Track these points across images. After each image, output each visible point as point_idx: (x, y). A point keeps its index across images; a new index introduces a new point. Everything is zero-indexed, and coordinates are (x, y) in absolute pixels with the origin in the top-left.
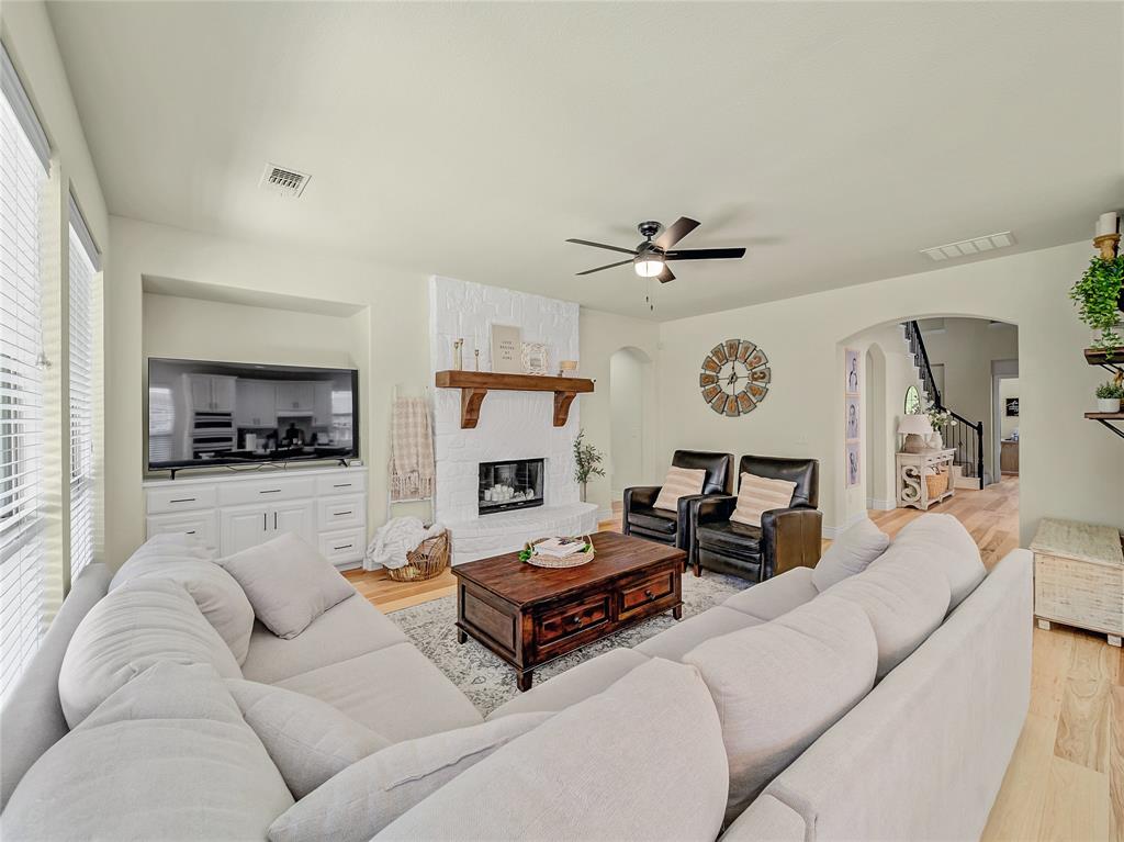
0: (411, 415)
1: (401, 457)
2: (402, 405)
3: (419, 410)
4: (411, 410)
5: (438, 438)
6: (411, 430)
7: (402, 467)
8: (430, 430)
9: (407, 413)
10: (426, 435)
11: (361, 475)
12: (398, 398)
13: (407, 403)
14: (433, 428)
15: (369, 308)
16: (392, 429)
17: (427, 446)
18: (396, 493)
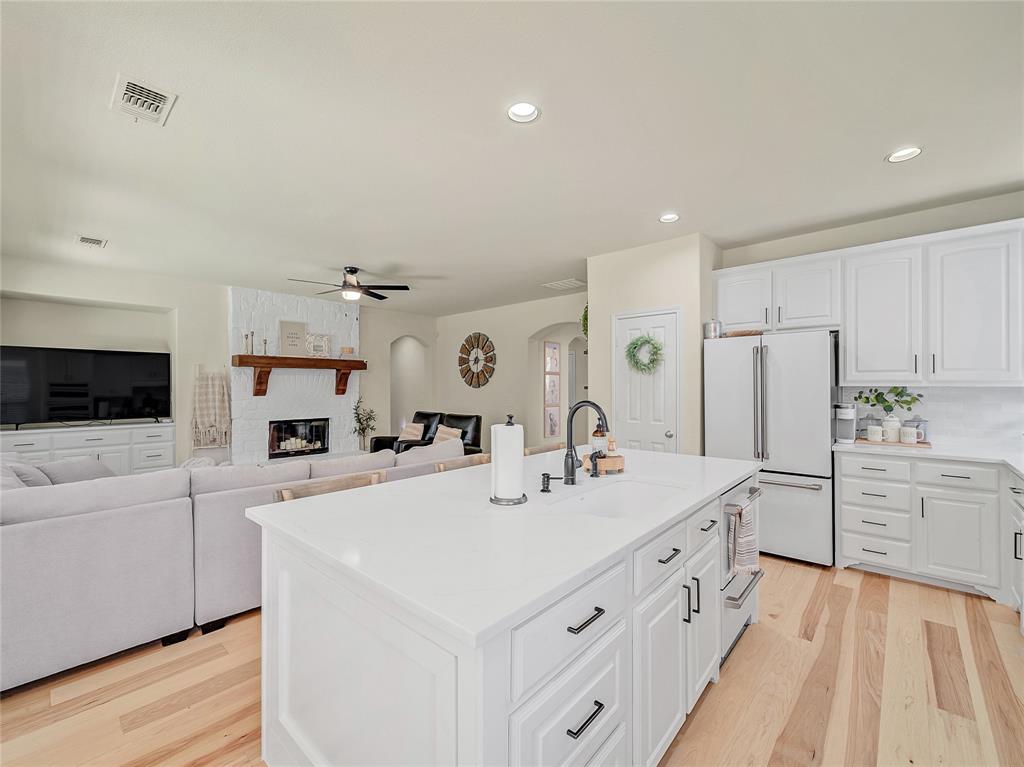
0: (210, 386)
1: (202, 416)
2: (203, 379)
3: (217, 383)
4: (210, 382)
5: (232, 403)
6: (210, 397)
7: (203, 423)
8: (226, 397)
9: (207, 385)
10: (223, 401)
11: (170, 429)
12: (200, 373)
13: (208, 378)
14: (229, 396)
15: (176, 310)
16: (195, 395)
17: (223, 408)
18: (197, 442)
